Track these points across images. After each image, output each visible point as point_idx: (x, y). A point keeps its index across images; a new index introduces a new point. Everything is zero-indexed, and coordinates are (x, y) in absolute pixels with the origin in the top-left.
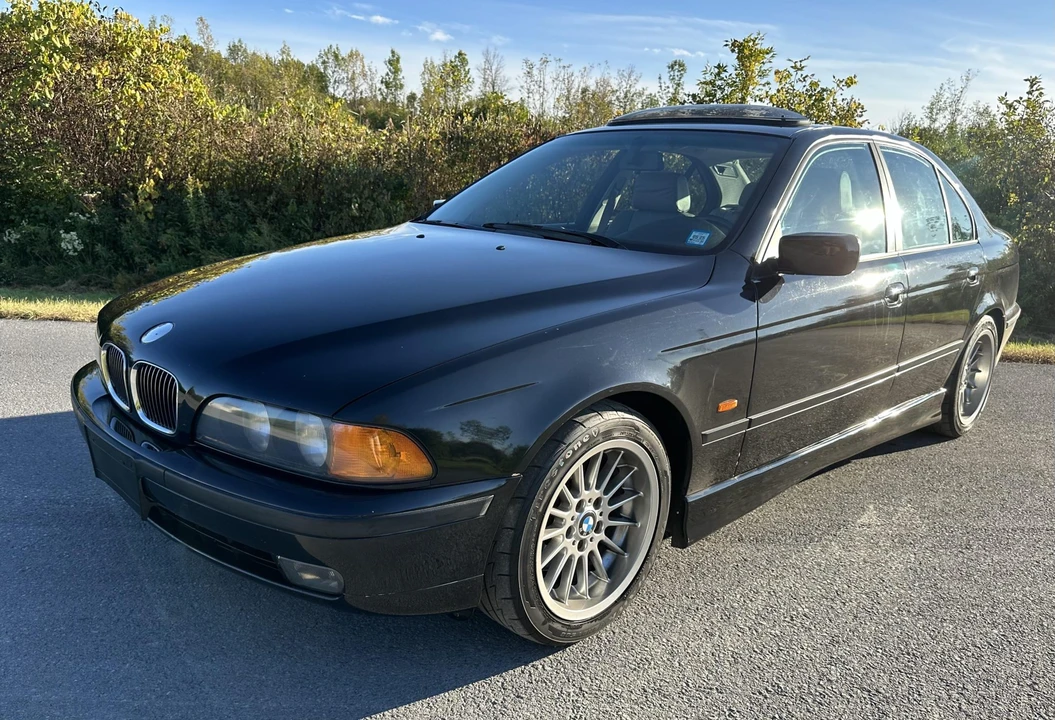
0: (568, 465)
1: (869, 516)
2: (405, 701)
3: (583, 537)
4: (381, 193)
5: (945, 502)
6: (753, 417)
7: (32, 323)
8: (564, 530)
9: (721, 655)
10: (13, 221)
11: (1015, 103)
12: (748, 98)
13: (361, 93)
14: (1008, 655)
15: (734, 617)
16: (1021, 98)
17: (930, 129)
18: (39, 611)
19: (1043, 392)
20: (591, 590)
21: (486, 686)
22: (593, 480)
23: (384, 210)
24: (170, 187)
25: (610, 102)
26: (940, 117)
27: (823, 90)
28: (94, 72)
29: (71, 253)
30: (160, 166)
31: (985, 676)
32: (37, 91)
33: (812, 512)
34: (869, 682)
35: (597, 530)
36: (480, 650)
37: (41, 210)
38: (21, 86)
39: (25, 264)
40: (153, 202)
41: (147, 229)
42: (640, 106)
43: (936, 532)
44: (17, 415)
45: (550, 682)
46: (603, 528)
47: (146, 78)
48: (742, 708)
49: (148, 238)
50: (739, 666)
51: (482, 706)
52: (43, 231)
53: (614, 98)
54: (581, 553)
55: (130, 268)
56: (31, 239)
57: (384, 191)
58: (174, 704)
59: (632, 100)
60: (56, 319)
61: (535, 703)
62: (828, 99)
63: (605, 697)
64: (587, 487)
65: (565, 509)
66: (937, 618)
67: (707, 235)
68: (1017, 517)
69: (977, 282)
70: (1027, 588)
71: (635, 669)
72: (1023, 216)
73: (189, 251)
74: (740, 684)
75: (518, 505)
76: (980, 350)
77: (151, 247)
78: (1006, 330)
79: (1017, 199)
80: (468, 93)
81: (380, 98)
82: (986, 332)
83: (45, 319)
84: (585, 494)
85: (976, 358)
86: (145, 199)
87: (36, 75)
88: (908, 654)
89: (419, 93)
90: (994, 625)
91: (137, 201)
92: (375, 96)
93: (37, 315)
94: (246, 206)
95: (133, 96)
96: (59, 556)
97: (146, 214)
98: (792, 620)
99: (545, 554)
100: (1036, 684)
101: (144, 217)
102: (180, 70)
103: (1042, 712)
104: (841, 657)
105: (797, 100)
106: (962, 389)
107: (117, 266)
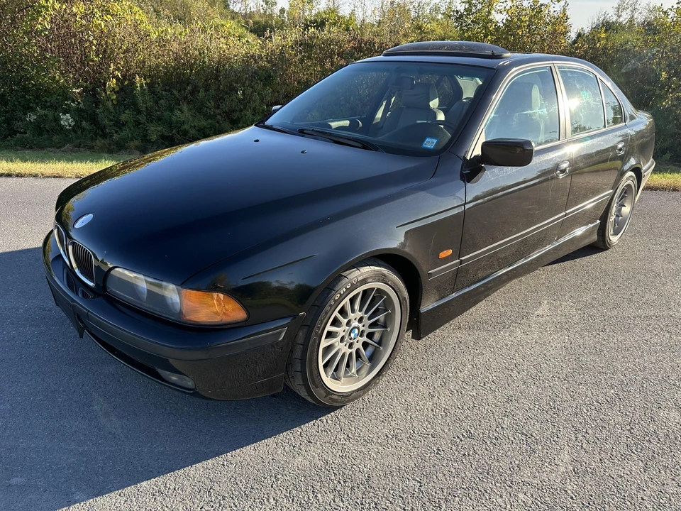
0: (337, 303)
1: (543, 309)
2: (241, 446)
3: (351, 341)
4: (257, 83)
5: (594, 298)
6: (463, 259)
7: (39, 180)
8: (339, 338)
9: (437, 411)
10: (32, 107)
11: (669, 11)
12: (493, 12)
13: (250, 8)
14: (618, 409)
15: (449, 383)
16: (672, 7)
17: (616, 22)
18: (28, 386)
19: (669, 213)
20: (358, 371)
21: (291, 435)
22: (357, 306)
23: (258, 94)
24: (126, 83)
25: (409, 10)
26: (624, 14)
27: (542, 5)
28: (75, 10)
29: (67, 127)
30: (118, 69)
31: (601, 424)
32: (40, 24)
33: (507, 306)
34: (527, 428)
35: (361, 335)
36: (289, 410)
37: (48, 100)
38: (30, 20)
39: (40, 134)
40: (116, 93)
41: (113, 111)
42: (428, 11)
43: (584, 320)
44: (26, 248)
45: (330, 431)
46: (365, 334)
47: (108, 12)
48: (445, 448)
49: (114, 116)
50: (447, 418)
51: (286, 449)
52: (50, 113)
53: (412, 7)
54: (350, 351)
55: (104, 136)
56: (43, 118)
57: (259, 81)
58: (103, 449)
59: (423, 8)
60: (54, 177)
61: (319, 446)
62: (545, 11)
63: (362, 441)
64: (353, 311)
65: (339, 326)
66: (576, 382)
67: (435, 141)
68: (638, 308)
69: (622, 153)
70: (637, 360)
71: (383, 421)
72: (670, 87)
73: (140, 124)
74: (447, 431)
75: (305, 330)
76: (625, 193)
77: (116, 122)
78: (643, 179)
79: (666, 76)
80: (318, 6)
81: (262, 11)
82: (629, 182)
83: (48, 177)
84: (351, 316)
85: (622, 197)
86: (111, 92)
87: (39, 13)
88: (555, 408)
89: (287, 7)
90: (612, 387)
91: (106, 93)
92: (259, 10)
93: (43, 175)
94: (172, 94)
95: (100, 24)
96: (43, 347)
97: (112, 101)
98: (485, 385)
99: (324, 356)
100: (632, 429)
101: (111, 103)
102: (129, 6)
103: (634, 448)
104: (512, 411)
105: (524, 13)
106: (612, 218)
107: (96, 134)
